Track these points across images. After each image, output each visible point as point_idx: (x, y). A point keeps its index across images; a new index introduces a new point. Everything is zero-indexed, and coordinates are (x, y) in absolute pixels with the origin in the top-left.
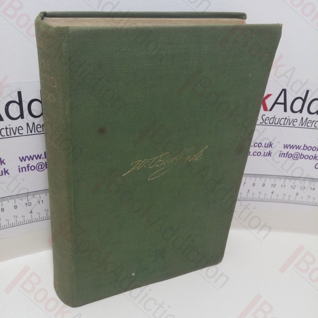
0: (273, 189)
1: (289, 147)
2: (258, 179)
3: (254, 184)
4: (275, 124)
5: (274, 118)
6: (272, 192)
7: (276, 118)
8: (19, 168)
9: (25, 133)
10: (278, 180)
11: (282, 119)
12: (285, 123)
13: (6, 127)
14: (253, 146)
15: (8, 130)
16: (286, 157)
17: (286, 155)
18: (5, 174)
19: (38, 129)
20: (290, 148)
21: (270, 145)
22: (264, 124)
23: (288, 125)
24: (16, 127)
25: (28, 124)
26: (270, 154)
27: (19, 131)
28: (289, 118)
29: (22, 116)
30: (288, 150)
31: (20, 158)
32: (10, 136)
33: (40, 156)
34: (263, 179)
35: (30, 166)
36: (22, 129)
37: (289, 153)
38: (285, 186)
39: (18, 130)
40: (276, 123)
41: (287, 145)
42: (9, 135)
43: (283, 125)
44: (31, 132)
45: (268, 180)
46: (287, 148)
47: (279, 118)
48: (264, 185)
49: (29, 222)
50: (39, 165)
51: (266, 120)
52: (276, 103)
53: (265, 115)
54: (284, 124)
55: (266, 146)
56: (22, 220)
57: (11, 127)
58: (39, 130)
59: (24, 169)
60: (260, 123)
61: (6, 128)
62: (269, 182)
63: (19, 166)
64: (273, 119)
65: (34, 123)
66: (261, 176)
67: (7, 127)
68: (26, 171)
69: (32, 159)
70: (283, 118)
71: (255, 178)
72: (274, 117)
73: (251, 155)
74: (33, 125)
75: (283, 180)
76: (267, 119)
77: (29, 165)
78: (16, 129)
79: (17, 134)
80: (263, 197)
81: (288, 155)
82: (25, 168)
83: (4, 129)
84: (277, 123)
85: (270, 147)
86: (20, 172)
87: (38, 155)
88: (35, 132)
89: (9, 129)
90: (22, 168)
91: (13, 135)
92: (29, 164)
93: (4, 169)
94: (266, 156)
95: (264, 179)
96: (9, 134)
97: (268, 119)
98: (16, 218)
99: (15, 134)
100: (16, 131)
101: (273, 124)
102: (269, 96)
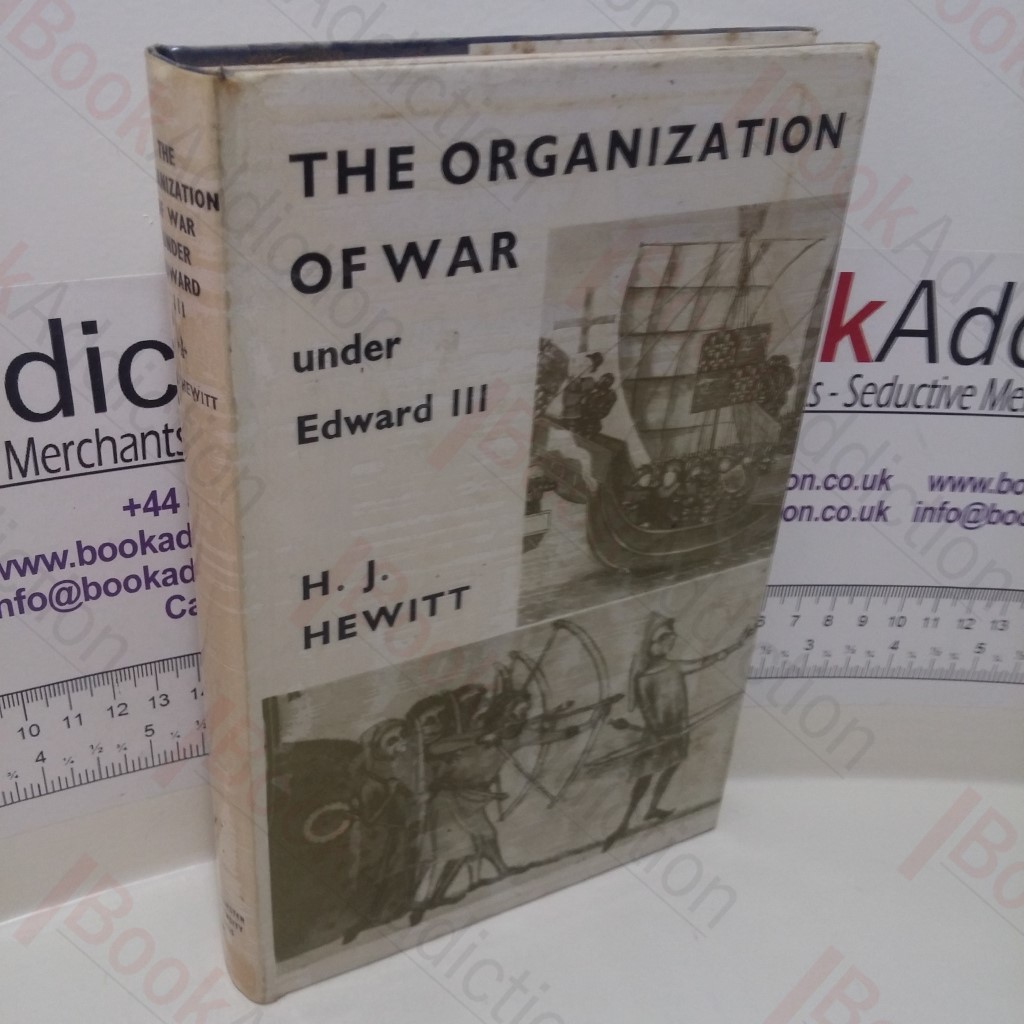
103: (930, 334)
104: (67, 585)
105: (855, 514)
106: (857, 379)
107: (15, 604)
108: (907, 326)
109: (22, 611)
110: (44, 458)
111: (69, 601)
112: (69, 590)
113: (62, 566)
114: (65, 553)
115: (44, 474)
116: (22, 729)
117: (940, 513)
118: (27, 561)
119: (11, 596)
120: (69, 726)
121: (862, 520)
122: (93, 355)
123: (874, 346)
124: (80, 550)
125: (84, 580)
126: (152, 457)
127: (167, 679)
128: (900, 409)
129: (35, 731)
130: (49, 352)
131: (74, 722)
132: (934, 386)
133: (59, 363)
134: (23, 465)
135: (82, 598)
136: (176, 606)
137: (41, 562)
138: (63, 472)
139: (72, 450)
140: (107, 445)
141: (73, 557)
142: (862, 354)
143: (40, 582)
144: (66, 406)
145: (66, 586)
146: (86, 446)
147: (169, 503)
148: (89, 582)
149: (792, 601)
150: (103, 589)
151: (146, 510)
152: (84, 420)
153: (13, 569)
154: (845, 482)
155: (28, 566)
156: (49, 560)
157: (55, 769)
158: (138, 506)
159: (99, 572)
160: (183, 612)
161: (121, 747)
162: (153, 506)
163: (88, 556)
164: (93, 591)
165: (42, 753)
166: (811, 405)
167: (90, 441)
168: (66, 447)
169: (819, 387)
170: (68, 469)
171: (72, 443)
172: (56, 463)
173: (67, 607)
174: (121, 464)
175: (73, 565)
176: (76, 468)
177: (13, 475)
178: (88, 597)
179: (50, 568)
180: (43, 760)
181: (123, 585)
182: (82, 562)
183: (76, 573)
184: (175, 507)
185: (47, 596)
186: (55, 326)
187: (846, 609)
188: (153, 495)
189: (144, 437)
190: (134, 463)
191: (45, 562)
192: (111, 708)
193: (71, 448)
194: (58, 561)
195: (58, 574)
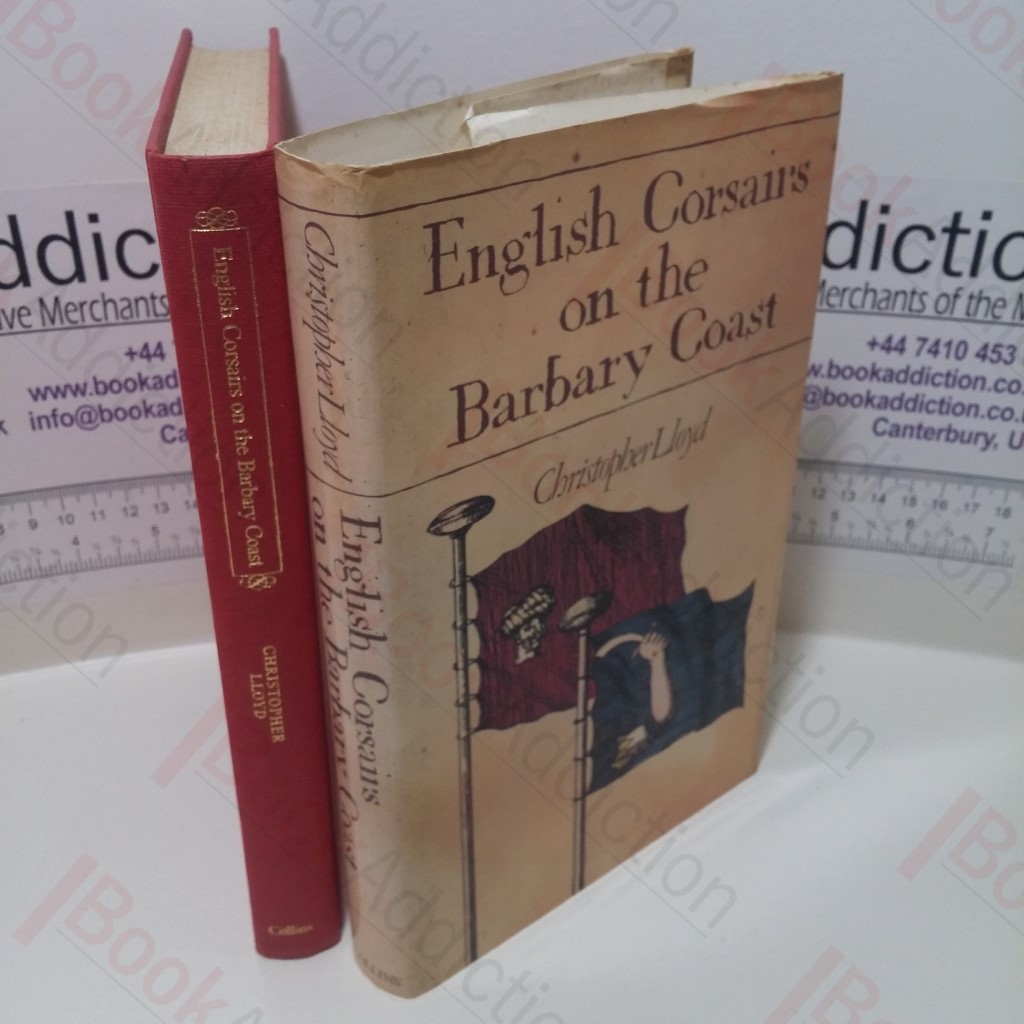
104: (88, 409)
107: (52, 420)
109: (56, 425)
110: (67, 312)
111: (90, 422)
112: (90, 414)
113: (83, 394)
114: (85, 385)
115: (67, 324)
116: (60, 517)
118: (58, 388)
119: (48, 413)
120: (95, 519)
122: (97, 238)
124: (96, 383)
125: (100, 406)
126: (143, 316)
127: (167, 492)
129: (72, 519)
130: (66, 234)
131: (98, 516)
133: (73, 243)
134: (52, 314)
135: (99, 420)
136: (169, 434)
137: (68, 389)
138: (80, 323)
139: (86, 308)
140: (110, 306)
141: (90, 388)
143: (69, 405)
144: (80, 274)
146: (95, 306)
147: (158, 352)
148: (103, 409)
150: (113, 415)
151: (142, 356)
152: (92, 287)
153: (49, 392)
155: (59, 392)
156: (74, 388)
157: (87, 553)
158: (135, 353)
159: (110, 401)
160: (174, 440)
161: (135, 541)
162: (146, 354)
163: (101, 388)
164: (106, 415)
165: (76, 538)
167: (98, 302)
168: (81, 305)
170: (83, 321)
171: (85, 302)
172: (76, 316)
173: (89, 426)
174: (121, 320)
175: (91, 394)
176: (89, 321)
177: (46, 323)
178: (103, 420)
179: (75, 395)
180: (78, 543)
181: (129, 413)
182: (98, 393)
183: (94, 400)
184: (162, 356)
185: (74, 416)
186: (70, 216)
188: (146, 346)
189: (137, 301)
190: (130, 320)
191: (71, 389)
192: (125, 509)
193: (85, 306)
194: (79, 390)
195: (80, 400)
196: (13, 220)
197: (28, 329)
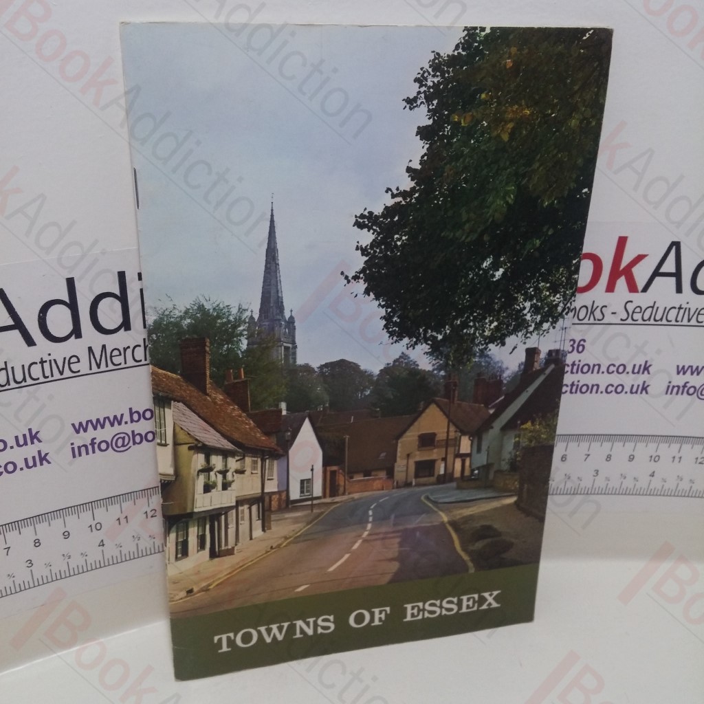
0: (653, 466)
1: (689, 371)
2: (618, 445)
3: (609, 458)
4: (655, 320)
5: (653, 307)
6: (650, 472)
7: (658, 308)
8: (73, 449)
9: (85, 370)
10: (664, 446)
11: (672, 308)
12: (679, 318)
13: (42, 359)
14: (606, 373)
15: (46, 366)
16: (682, 394)
17: (681, 389)
18: (42, 464)
19: (113, 358)
20: (692, 373)
21: (646, 368)
22: (629, 321)
23: (685, 322)
24: (65, 358)
25: (90, 349)
26: (645, 389)
27: (72, 365)
28: (688, 306)
29: (77, 332)
30: (688, 377)
31: (73, 425)
32: (50, 379)
33: (119, 418)
34: (630, 445)
35: (97, 441)
36: (79, 361)
37: (689, 385)
38: (680, 458)
39: (69, 363)
40: (657, 318)
41: (683, 367)
42: (48, 377)
43: (674, 323)
44: (99, 366)
45: (641, 445)
46: (684, 373)
47: (666, 308)
48: (631, 458)
49: (98, 566)
50: (119, 438)
51: (633, 312)
52: (657, 273)
53: (631, 302)
54: (677, 321)
55: (636, 370)
56: (81, 562)
57: (52, 358)
58: (116, 360)
59: (83, 449)
60: (622, 320)
61: (42, 362)
62: (643, 451)
63: (72, 444)
64: (651, 309)
65: (104, 347)
66: (625, 438)
67: (44, 360)
68: (87, 453)
69: (103, 427)
70: (675, 308)
71: (610, 444)
72: (652, 305)
73: (602, 392)
74: (102, 352)
75: (675, 447)
76: (636, 311)
77: (95, 441)
78: (64, 363)
79: (67, 373)
80: (631, 486)
81: (686, 389)
82: (85, 446)
83: (36, 363)
84: (661, 319)
85: (646, 372)
86: (74, 456)
87: (115, 417)
88: (107, 366)
89: (48, 362)
90: (79, 448)
91: (57, 375)
92: (95, 439)
93: (39, 452)
94: (636, 392)
95: (633, 444)
96: (48, 373)
97: (638, 310)
98: (67, 560)
99: (61, 373)
100: (63, 367)
101: (652, 321)
102: (640, 258)
103: (678, 274)
104: (122, 435)
105: (627, 389)
106: (629, 304)
107: (90, 448)
108: (662, 270)
109: (94, 452)
110: (111, 357)
111: (123, 445)
112: (123, 438)
113: (120, 423)
114: (122, 415)
115: (111, 367)
116: (91, 526)
117: (684, 389)
118: (98, 420)
119: (88, 442)
120: (120, 524)
121: (631, 392)
123: (641, 283)
124: (131, 414)
125: (133, 432)
128: (657, 322)
129: (99, 527)
130: (117, 292)
131: (123, 521)
132: (680, 308)
133: (123, 298)
134: (98, 361)
135: (131, 444)
137: (107, 421)
138: (123, 365)
139: (129, 352)
141: (127, 418)
142: (632, 287)
143: (107, 433)
144: (126, 325)
145: (121, 437)
146: (137, 349)
148: (136, 433)
149: (584, 445)
150: (144, 438)
152: (137, 333)
153: (90, 425)
154: (621, 369)
155: (99, 424)
156: (112, 419)
157: (111, 551)
163: (136, 417)
164: (138, 439)
165: (102, 541)
166: (599, 320)
167: (139, 346)
168: (125, 350)
169: (604, 309)
170: (125, 363)
171: (129, 347)
172: (119, 360)
173: (122, 449)
175: (126, 423)
176: (130, 362)
177: (92, 368)
178: (135, 443)
179: (112, 425)
180: (103, 545)
182: (132, 421)
183: (127, 428)
185: (110, 442)
186: (122, 275)
187: (621, 451)
191: (110, 421)
192: (146, 512)
193: (128, 350)
194: (117, 420)
195: (117, 429)
196: (71, 283)
197: (76, 374)
